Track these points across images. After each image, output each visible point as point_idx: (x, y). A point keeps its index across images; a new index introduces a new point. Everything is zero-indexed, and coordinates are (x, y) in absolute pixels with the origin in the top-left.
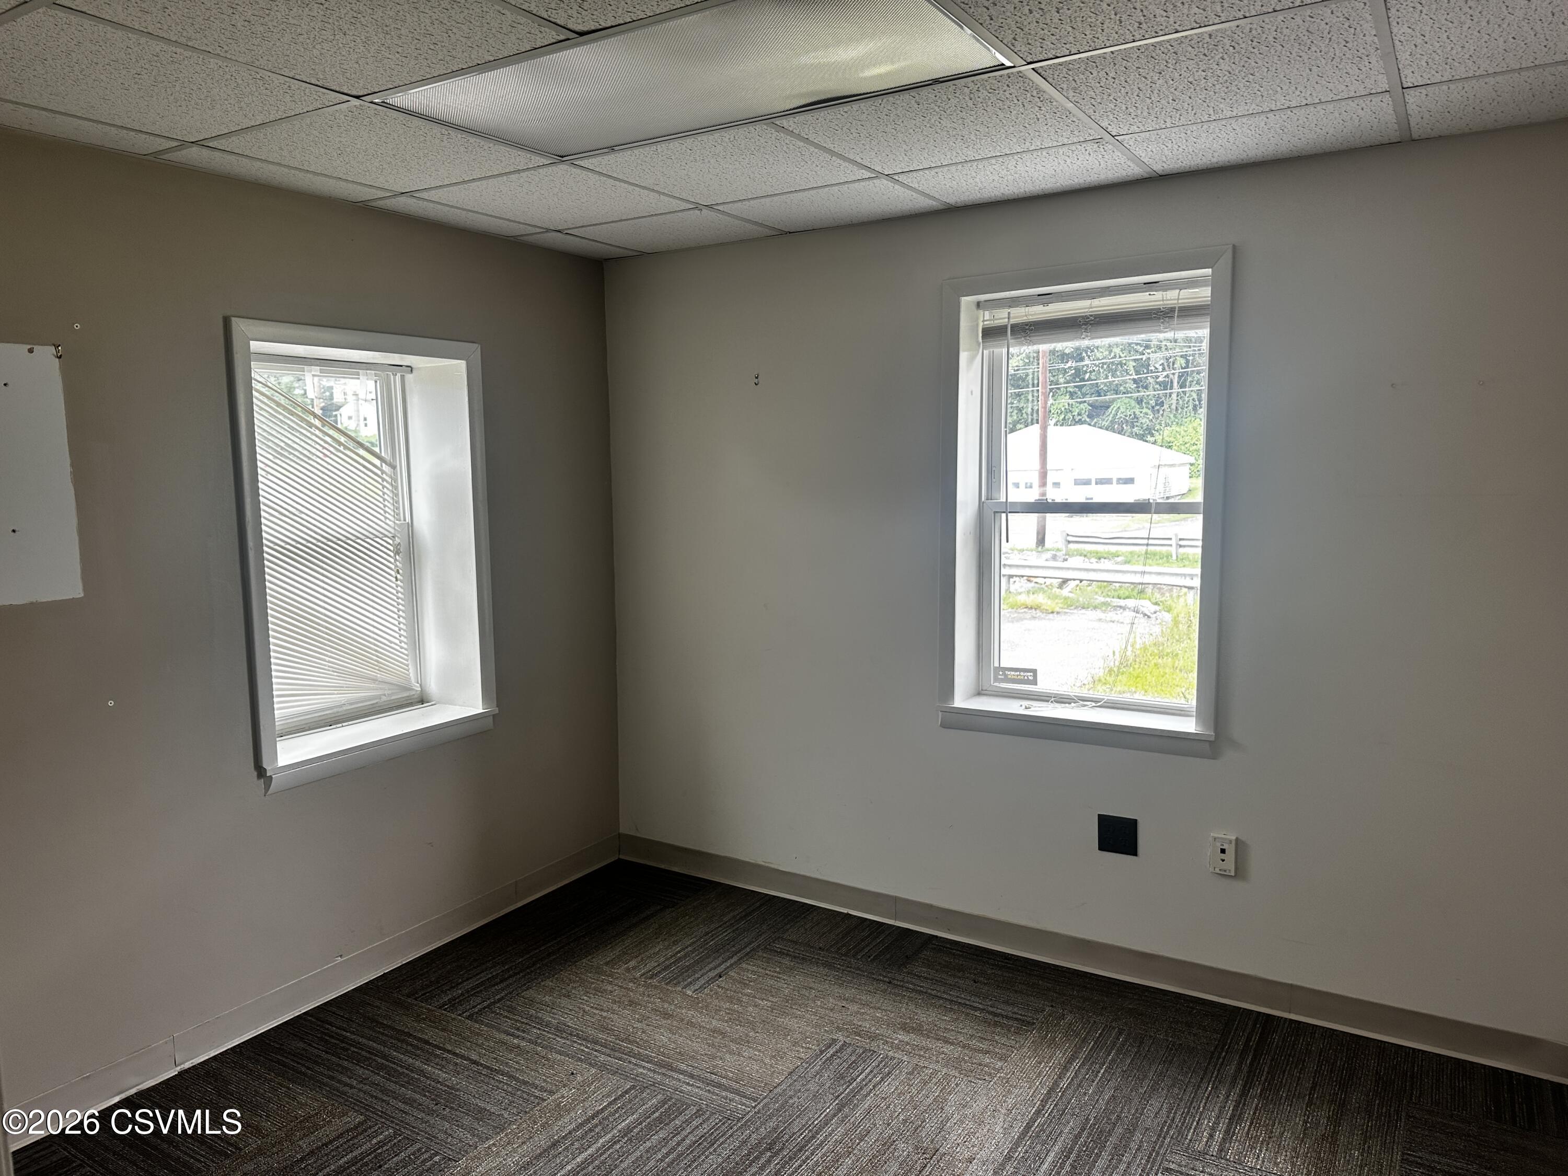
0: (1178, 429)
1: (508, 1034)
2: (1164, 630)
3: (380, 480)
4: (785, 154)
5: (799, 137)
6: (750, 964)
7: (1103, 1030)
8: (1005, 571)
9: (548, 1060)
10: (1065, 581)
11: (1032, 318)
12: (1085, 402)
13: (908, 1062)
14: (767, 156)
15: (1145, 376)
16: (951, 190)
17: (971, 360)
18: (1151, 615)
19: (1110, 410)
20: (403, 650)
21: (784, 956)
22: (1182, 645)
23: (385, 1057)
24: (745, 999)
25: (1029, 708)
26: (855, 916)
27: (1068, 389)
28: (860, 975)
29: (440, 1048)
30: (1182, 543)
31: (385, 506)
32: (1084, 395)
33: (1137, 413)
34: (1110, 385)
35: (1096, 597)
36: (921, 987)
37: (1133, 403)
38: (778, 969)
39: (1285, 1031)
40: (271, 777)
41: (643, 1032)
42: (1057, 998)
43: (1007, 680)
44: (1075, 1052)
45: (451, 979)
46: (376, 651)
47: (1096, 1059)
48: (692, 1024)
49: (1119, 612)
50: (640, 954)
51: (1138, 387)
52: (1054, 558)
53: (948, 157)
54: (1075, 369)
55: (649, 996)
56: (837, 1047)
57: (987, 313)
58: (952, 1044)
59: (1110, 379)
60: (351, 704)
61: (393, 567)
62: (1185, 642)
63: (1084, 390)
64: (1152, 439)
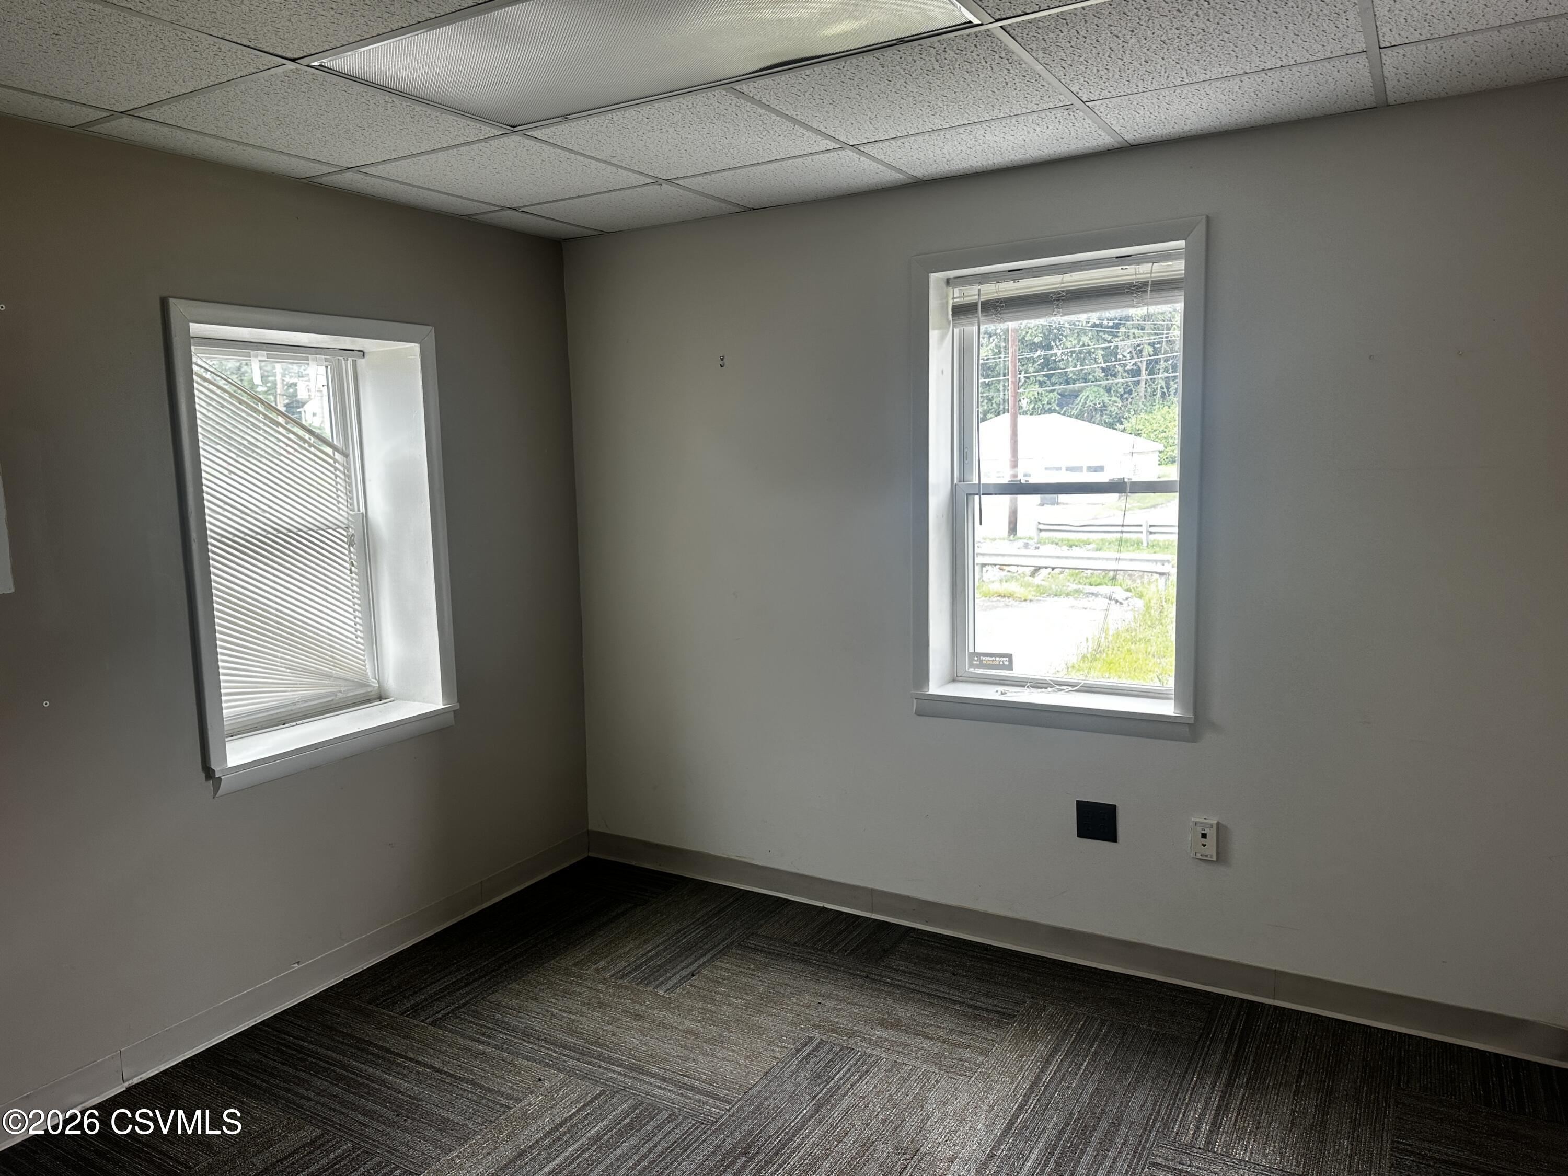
0: (1146, 417)
1: (474, 1040)
2: (1137, 616)
3: (332, 470)
4: (746, 123)
5: (760, 103)
6: (723, 962)
7: (1085, 1021)
8: (979, 560)
9: (515, 1066)
10: (1038, 569)
11: (1003, 295)
12: (1054, 390)
13: (887, 1059)
14: (727, 125)
15: (1113, 364)
16: (918, 162)
17: (942, 338)
18: (1123, 602)
19: (1079, 399)
20: (359, 646)
21: (759, 953)
22: (1154, 631)
23: (344, 1067)
24: (718, 998)
25: (1005, 693)
26: (831, 910)
27: (1038, 378)
28: (836, 970)
29: (401, 1056)
30: (1152, 529)
31: (338, 496)
32: (1053, 384)
33: (1107, 401)
34: (1079, 374)
35: (1068, 584)
36: (900, 981)
37: (1102, 391)
38: (752, 966)
39: (1269, 1018)
40: (220, 778)
41: (613, 1035)
42: (1038, 989)
43: (982, 666)
44: (1058, 1045)
45: (414, 984)
46: (331, 646)
47: (1079, 1051)
48: (664, 1026)
49: (1090, 599)
50: (610, 954)
51: (1106, 376)
52: (1026, 546)
53: (915, 125)
54: (1044, 358)
55: (619, 997)
56: (814, 1045)
57: (956, 290)
58: (932, 1039)
59: (1079, 367)
60: (305, 701)
61: (347, 559)
62: (1158, 627)
63: (1053, 380)
64: (1121, 427)
